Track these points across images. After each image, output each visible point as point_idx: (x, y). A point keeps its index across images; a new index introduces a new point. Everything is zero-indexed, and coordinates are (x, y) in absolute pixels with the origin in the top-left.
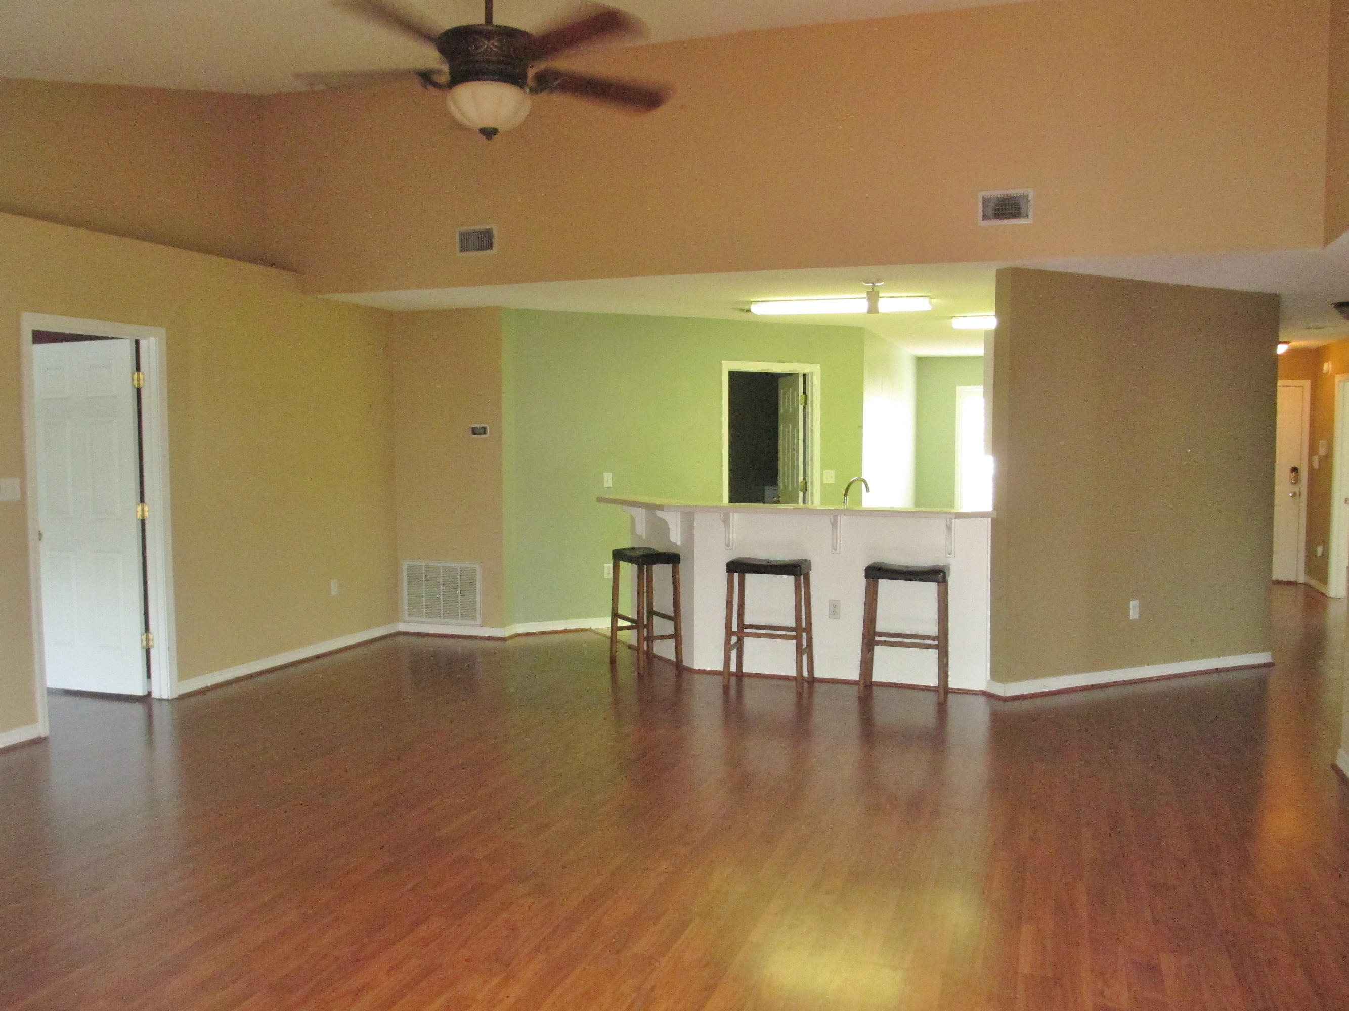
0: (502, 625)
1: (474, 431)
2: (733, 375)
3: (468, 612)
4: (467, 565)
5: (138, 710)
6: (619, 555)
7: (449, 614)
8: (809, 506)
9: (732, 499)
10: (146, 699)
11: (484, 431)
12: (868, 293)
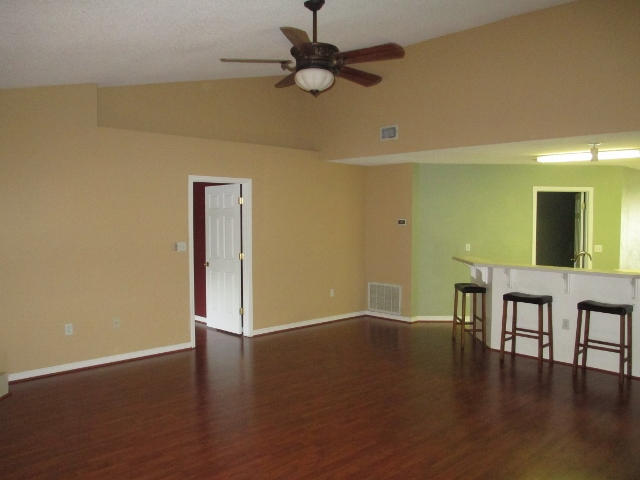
0: (410, 316)
1: (400, 222)
2: (540, 194)
3: (395, 309)
4: (395, 286)
5: (237, 341)
6: (458, 287)
7: (387, 308)
8: (585, 270)
9: (539, 262)
10: (241, 336)
11: (404, 222)
12: (592, 150)
